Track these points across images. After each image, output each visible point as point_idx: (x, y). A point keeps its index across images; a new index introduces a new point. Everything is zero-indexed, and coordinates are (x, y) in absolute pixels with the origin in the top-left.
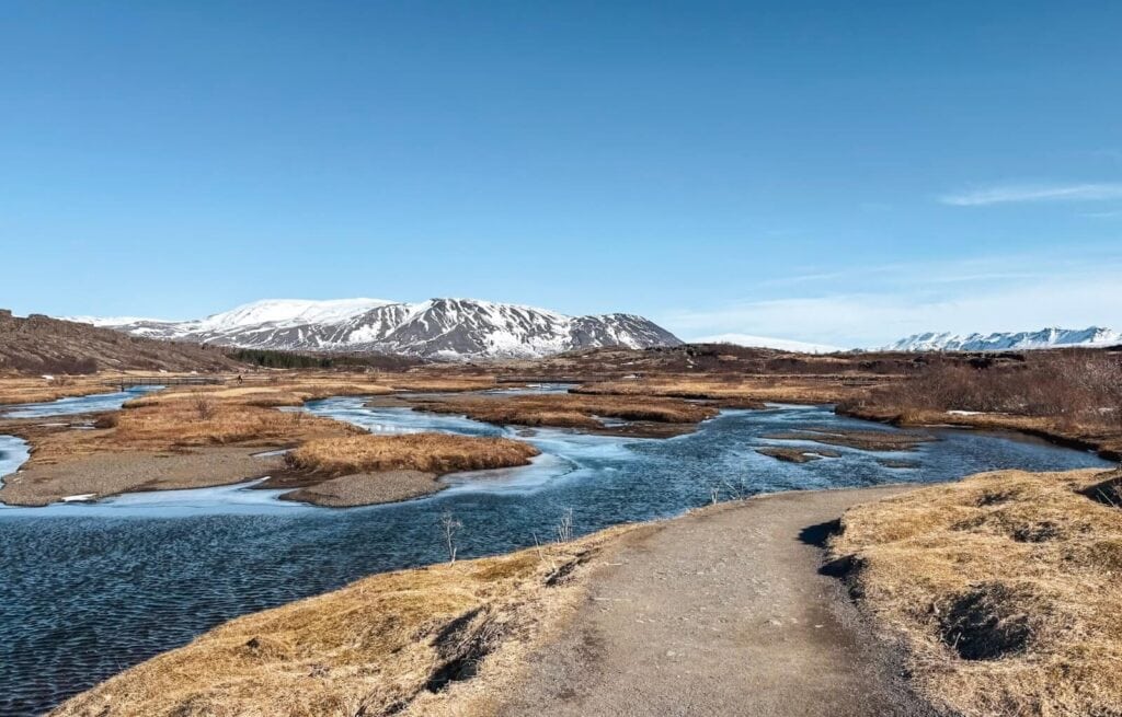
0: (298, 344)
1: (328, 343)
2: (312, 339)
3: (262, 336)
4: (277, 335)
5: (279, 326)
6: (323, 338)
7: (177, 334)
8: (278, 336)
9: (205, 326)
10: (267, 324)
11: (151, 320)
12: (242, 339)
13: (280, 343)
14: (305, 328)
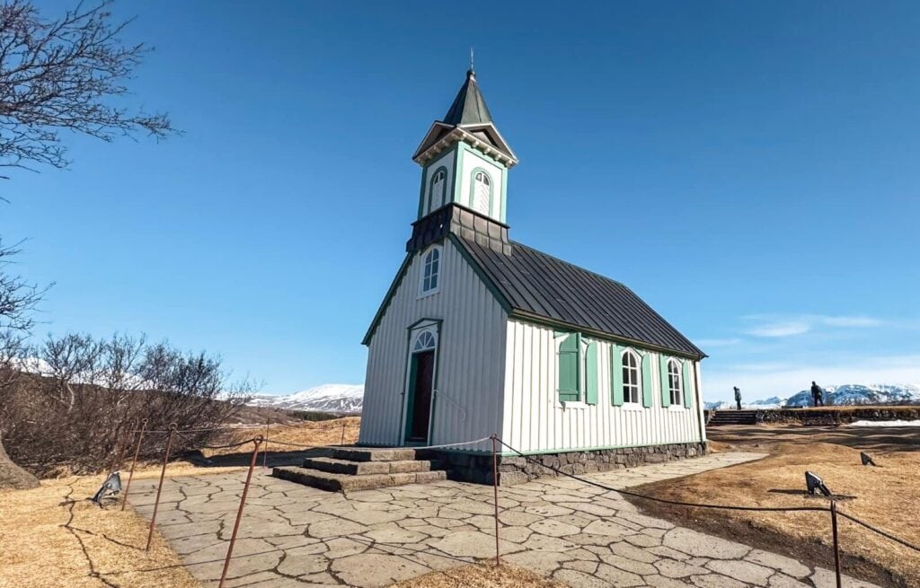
0: (340, 408)
1: (356, 407)
2: (348, 405)
3: (321, 404)
4: (329, 403)
5: (332, 398)
6: (354, 405)
7: (276, 403)
8: (331, 404)
9: (292, 398)
10: (326, 397)
11: (262, 395)
12: (311, 405)
13: (330, 408)
14: (345, 400)
